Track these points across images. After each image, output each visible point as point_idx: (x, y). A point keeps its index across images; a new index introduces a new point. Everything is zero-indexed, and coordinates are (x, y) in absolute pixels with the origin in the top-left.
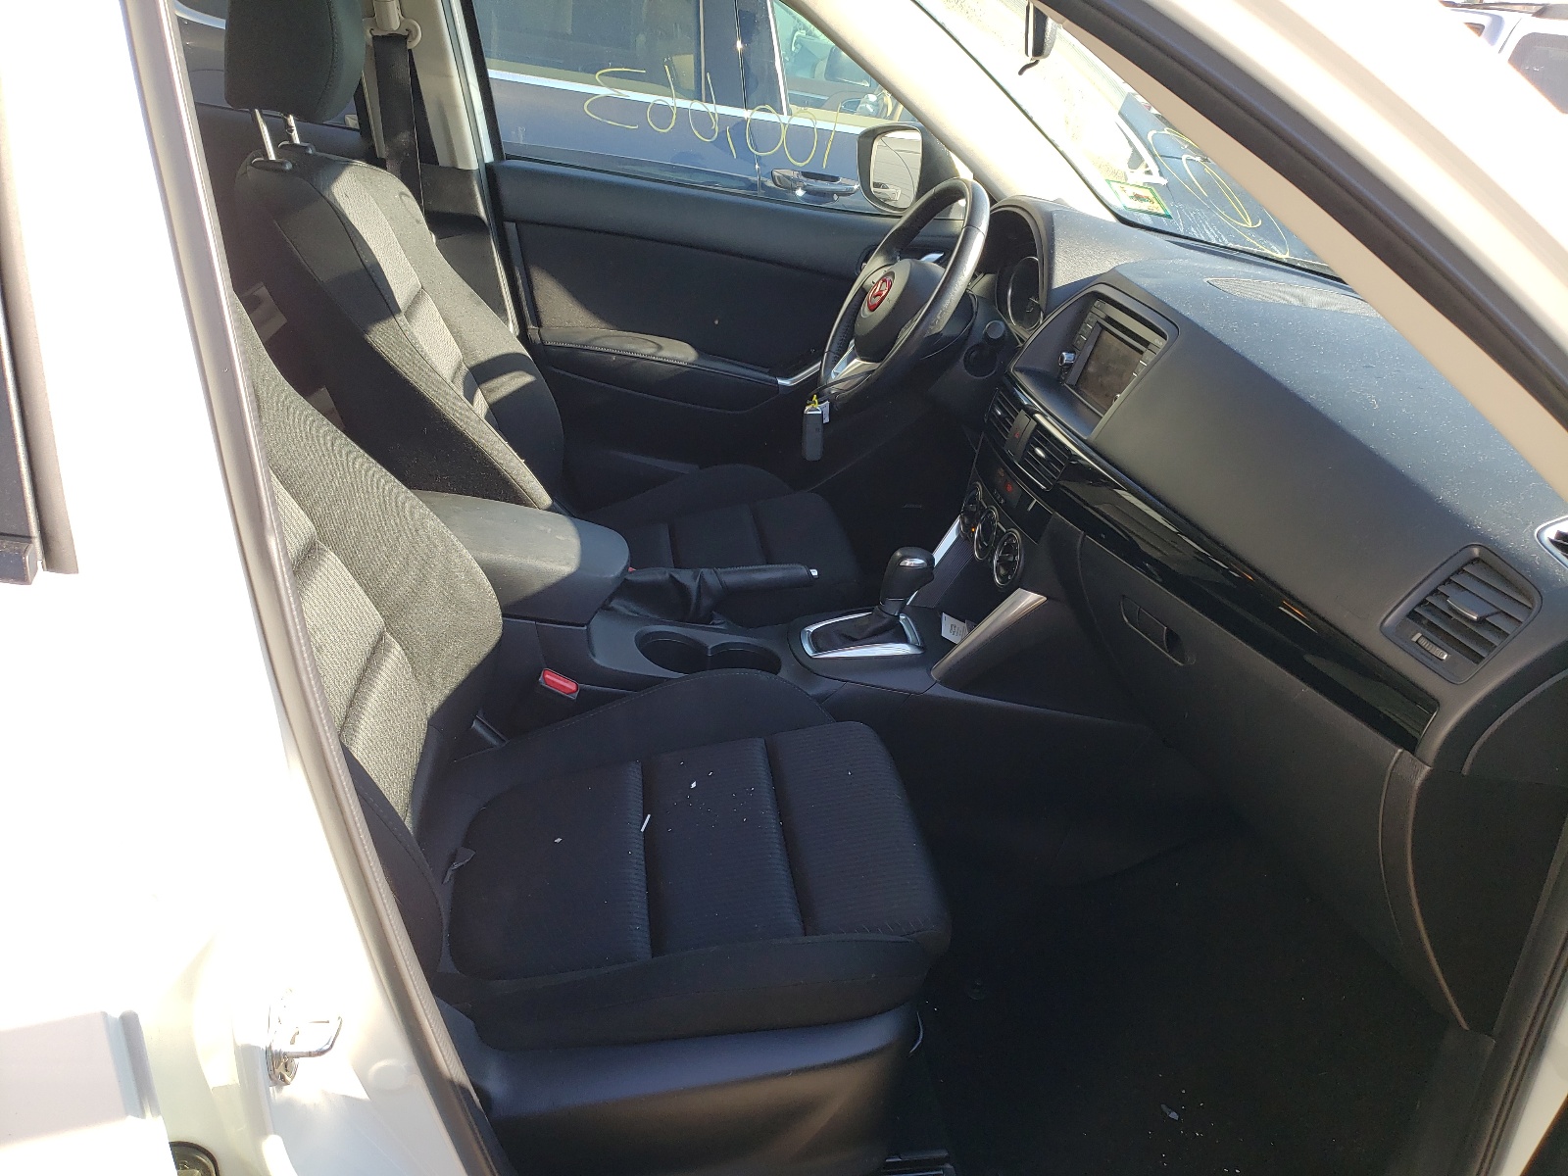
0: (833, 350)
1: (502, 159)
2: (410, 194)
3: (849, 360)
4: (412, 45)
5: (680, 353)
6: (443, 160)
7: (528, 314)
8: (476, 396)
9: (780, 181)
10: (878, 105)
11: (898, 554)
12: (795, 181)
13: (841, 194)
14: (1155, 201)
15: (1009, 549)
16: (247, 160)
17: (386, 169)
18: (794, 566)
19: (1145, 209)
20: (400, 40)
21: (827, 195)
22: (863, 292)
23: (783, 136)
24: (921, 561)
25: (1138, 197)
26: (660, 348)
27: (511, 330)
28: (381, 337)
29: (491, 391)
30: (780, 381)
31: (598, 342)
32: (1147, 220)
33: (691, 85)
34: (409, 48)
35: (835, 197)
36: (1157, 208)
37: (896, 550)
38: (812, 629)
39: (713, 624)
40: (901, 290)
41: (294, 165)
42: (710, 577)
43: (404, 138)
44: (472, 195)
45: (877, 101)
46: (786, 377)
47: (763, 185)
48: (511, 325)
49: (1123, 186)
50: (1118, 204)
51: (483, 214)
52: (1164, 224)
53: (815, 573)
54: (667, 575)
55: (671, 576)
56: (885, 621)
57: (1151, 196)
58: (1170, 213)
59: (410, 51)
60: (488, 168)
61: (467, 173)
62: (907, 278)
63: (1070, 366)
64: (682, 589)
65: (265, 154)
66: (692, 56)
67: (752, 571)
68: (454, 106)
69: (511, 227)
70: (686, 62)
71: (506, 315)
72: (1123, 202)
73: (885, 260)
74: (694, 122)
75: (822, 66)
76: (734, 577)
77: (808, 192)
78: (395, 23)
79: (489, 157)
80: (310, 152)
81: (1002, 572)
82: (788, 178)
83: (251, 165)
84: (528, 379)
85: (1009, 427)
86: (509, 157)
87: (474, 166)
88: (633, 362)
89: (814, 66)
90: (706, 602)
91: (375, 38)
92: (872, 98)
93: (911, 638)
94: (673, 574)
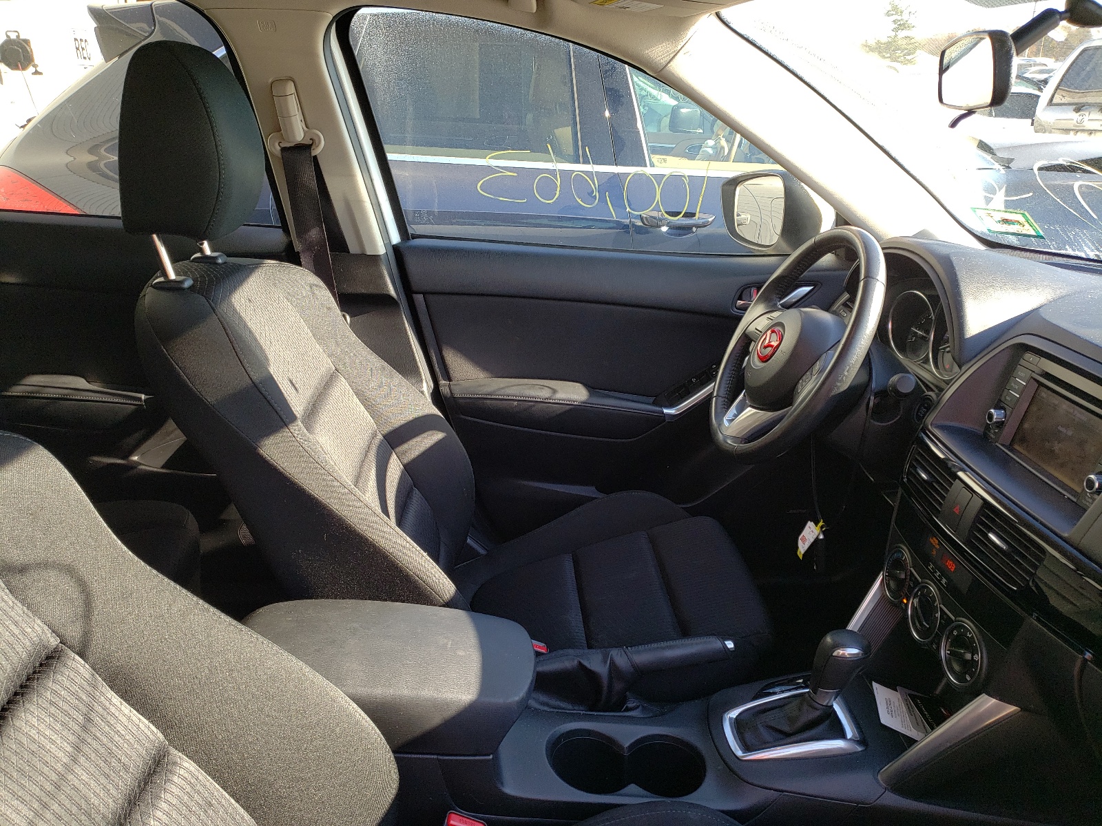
0: (721, 394)
1: (408, 239)
2: (322, 284)
3: (741, 409)
4: (316, 152)
5: (573, 393)
6: (353, 248)
7: (440, 371)
8: (391, 461)
9: (648, 222)
10: (716, 148)
11: (829, 639)
12: (660, 220)
13: (698, 226)
14: (1026, 224)
15: (961, 642)
16: (150, 282)
17: (299, 264)
18: (708, 640)
19: (1012, 231)
20: (304, 148)
21: (687, 229)
22: (747, 340)
23: (658, 197)
24: (855, 651)
25: (1006, 221)
26: (554, 391)
27: (425, 388)
28: (274, 449)
29: (405, 452)
30: (666, 411)
31: (502, 392)
32: (1013, 241)
33: (571, 150)
34: (313, 154)
35: (694, 229)
36: (1028, 230)
37: (824, 634)
38: (734, 714)
39: (628, 710)
40: (794, 342)
41: (195, 280)
42: (621, 658)
43: (314, 234)
44: (381, 277)
45: (715, 144)
46: (671, 406)
47: (634, 225)
48: (425, 384)
49: (989, 212)
50: (980, 228)
51: (392, 292)
52: (1034, 244)
53: (730, 645)
54: (576, 662)
55: (580, 662)
56: (817, 713)
57: (1021, 219)
58: (1042, 233)
59: (315, 157)
60: (396, 249)
61: (375, 258)
62: (799, 331)
63: (1000, 425)
64: (592, 675)
65: (165, 274)
66: (570, 128)
67: (663, 648)
68: (359, 202)
69: (419, 298)
70: (565, 133)
71: (420, 375)
72: (988, 225)
73: (767, 307)
74: (577, 193)
75: (666, 121)
76: (644, 656)
77: (671, 228)
78: (299, 134)
79: (395, 238)
80: (220, 261)
81: (956, 667)
82: (655, 218)
83: (152, 286)
84: (439, 436)
85: (943, 498)
86: (415, 237)
87: (382, 250)
88: (531, 406)
89: (660, 122)
90: (618, 686)
91: (284, 150)
92: (711, 143)
93: (849, 735)
94: (582, 661)
